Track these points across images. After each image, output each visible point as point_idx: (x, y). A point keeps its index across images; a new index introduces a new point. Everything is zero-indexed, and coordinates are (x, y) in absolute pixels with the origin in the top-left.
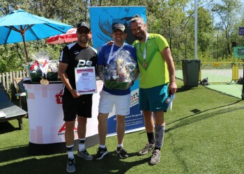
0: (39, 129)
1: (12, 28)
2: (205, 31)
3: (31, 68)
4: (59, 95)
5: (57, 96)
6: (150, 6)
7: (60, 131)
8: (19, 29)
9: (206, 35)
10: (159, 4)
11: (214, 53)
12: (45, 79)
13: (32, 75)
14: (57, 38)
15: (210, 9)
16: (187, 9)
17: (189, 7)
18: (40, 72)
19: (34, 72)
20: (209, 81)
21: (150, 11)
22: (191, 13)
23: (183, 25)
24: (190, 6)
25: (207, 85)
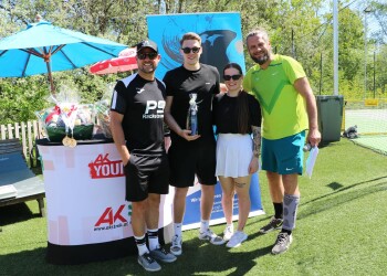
0: (63, 220)
1: (31, 51)
2: (353, 46)
3: (48, 119)
4: (95, 164)
5: (91, 165)
6: (261, 9)
7: (98, 224)
8: (42, 52)
9: (355, 53)
10: (276, 4)
11: (368, 82)
12: (70, 136)
13: (49, 131)
14: (106, 65)
15: (361, 9)
16: (322, 12)
17: (326, 9)
18: (62, 125)
19: (52, 125)
20: (359, 131)
21: (263, 16)
22: (330, 18)
23: (316, 38)
24: (328, 7)
25: (356, 137)
